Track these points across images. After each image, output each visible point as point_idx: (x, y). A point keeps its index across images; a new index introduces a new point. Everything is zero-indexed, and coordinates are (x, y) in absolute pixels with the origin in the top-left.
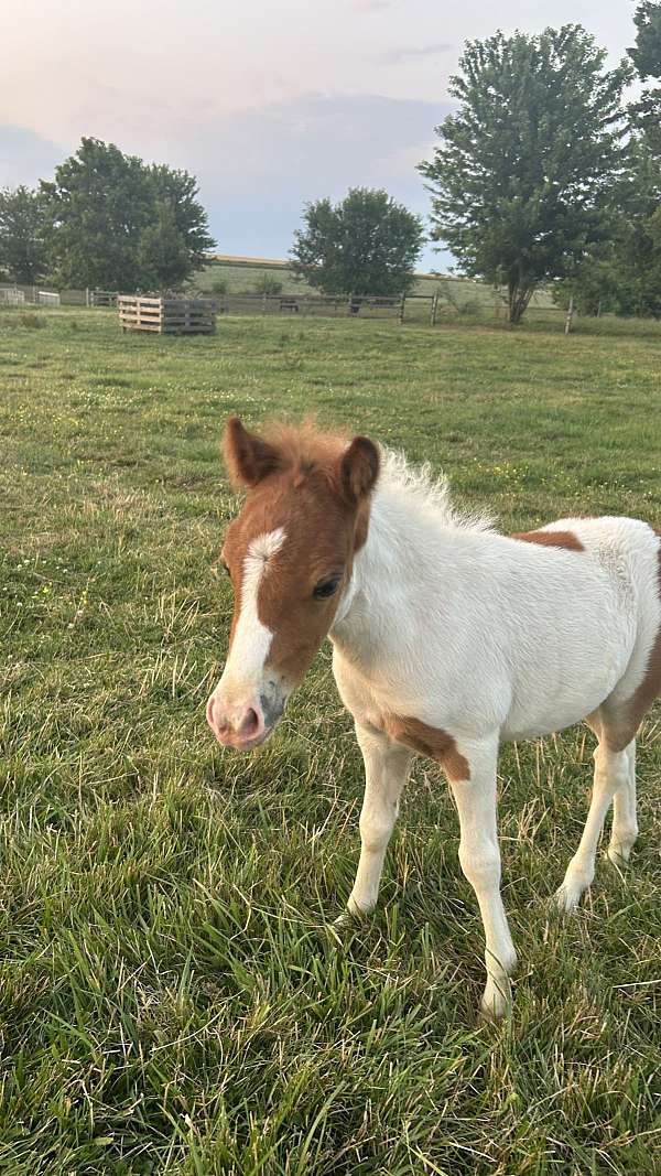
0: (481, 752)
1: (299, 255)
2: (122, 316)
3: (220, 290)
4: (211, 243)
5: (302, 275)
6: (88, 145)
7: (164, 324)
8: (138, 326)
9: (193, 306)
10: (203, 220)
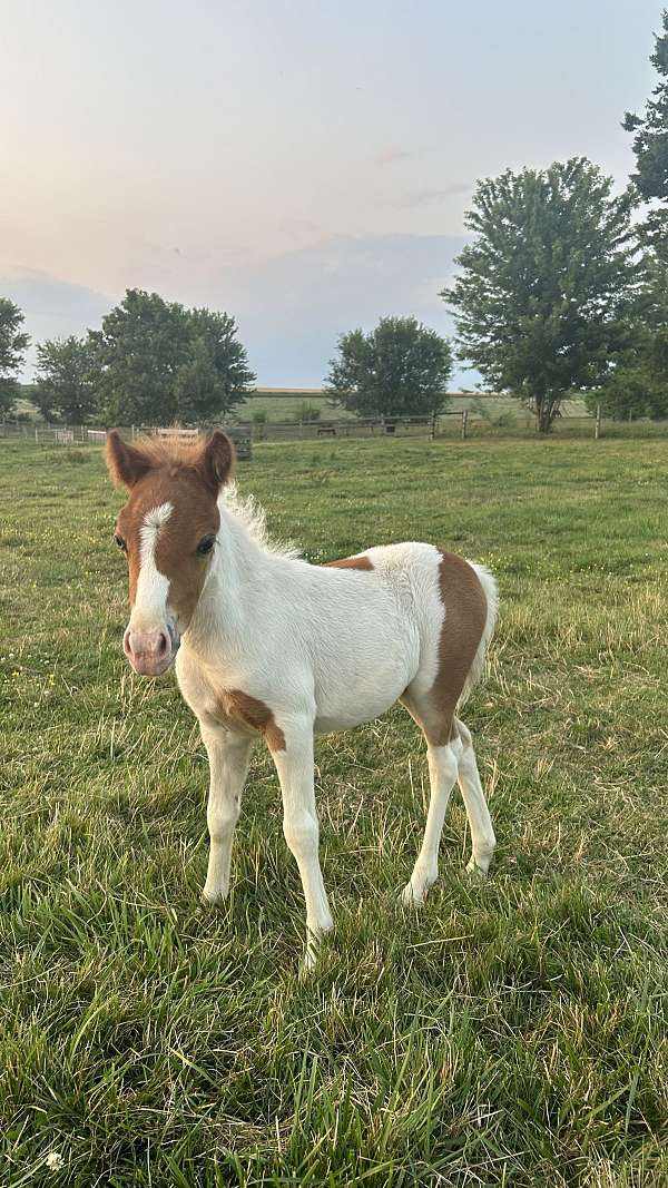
0: (297, 724)
1: (334, 382)
3: (260, 419)
4: (251, 377)
5: (338, 402)
6: (132, 295)
10: (242, 356)
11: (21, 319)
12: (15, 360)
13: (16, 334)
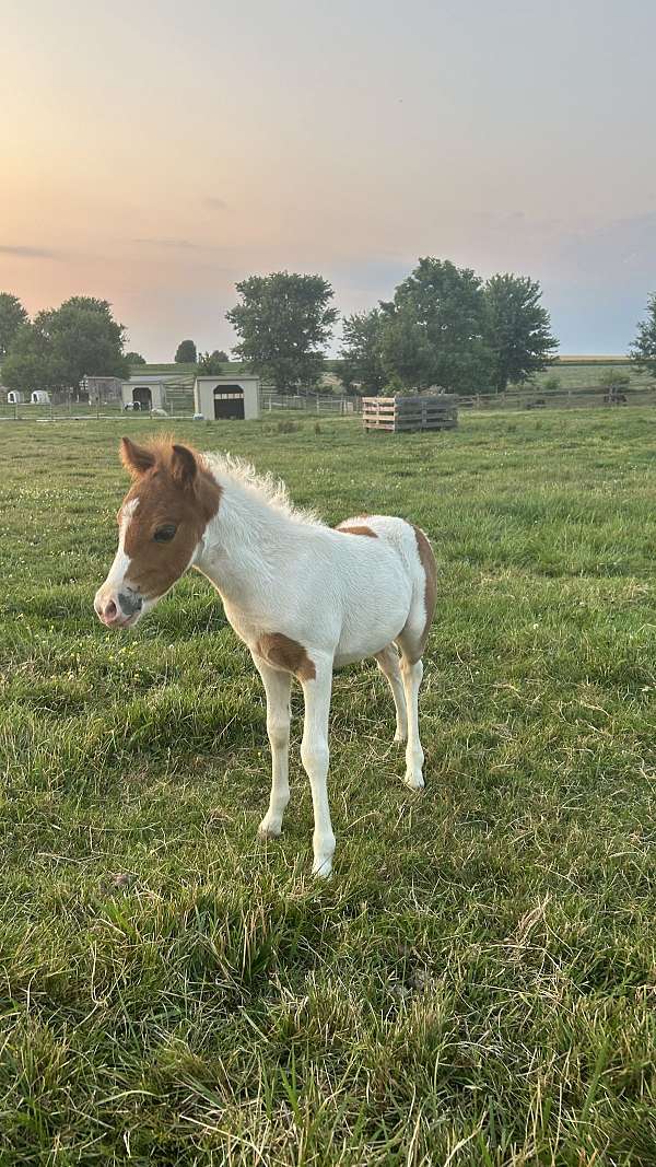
1: (641, 347)
2: (365, 417)
3: (552, 385)
4: (553, 344)
5: (644, 368)
6: (425, 263)
7: (399, 422)
8: (377, 426)
9: (433, 402)
10: (545, 322)
11: (330, 294)
12: (324, 334)
13: (325, 309)
